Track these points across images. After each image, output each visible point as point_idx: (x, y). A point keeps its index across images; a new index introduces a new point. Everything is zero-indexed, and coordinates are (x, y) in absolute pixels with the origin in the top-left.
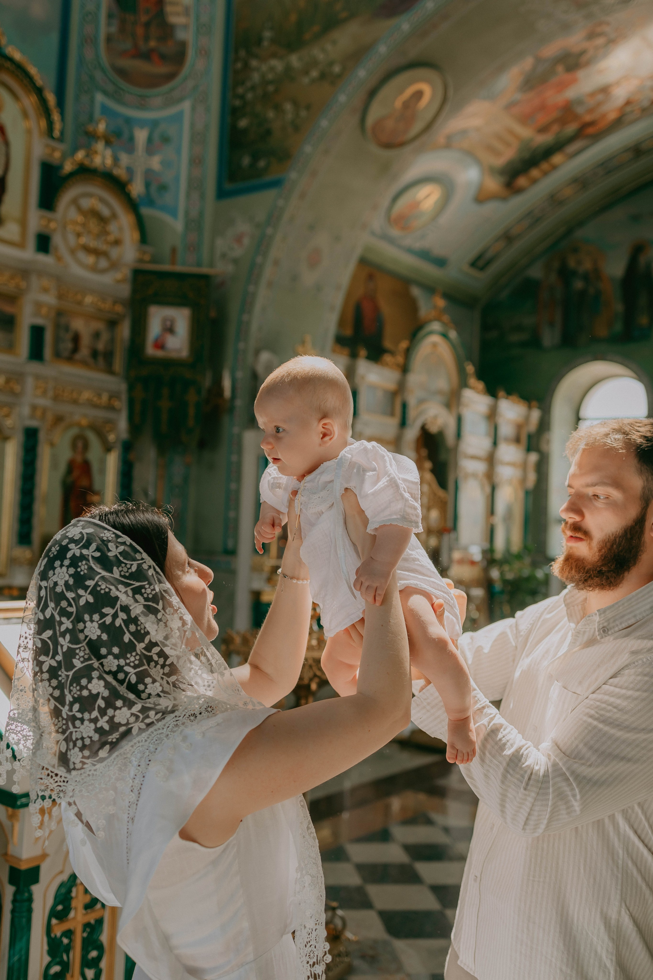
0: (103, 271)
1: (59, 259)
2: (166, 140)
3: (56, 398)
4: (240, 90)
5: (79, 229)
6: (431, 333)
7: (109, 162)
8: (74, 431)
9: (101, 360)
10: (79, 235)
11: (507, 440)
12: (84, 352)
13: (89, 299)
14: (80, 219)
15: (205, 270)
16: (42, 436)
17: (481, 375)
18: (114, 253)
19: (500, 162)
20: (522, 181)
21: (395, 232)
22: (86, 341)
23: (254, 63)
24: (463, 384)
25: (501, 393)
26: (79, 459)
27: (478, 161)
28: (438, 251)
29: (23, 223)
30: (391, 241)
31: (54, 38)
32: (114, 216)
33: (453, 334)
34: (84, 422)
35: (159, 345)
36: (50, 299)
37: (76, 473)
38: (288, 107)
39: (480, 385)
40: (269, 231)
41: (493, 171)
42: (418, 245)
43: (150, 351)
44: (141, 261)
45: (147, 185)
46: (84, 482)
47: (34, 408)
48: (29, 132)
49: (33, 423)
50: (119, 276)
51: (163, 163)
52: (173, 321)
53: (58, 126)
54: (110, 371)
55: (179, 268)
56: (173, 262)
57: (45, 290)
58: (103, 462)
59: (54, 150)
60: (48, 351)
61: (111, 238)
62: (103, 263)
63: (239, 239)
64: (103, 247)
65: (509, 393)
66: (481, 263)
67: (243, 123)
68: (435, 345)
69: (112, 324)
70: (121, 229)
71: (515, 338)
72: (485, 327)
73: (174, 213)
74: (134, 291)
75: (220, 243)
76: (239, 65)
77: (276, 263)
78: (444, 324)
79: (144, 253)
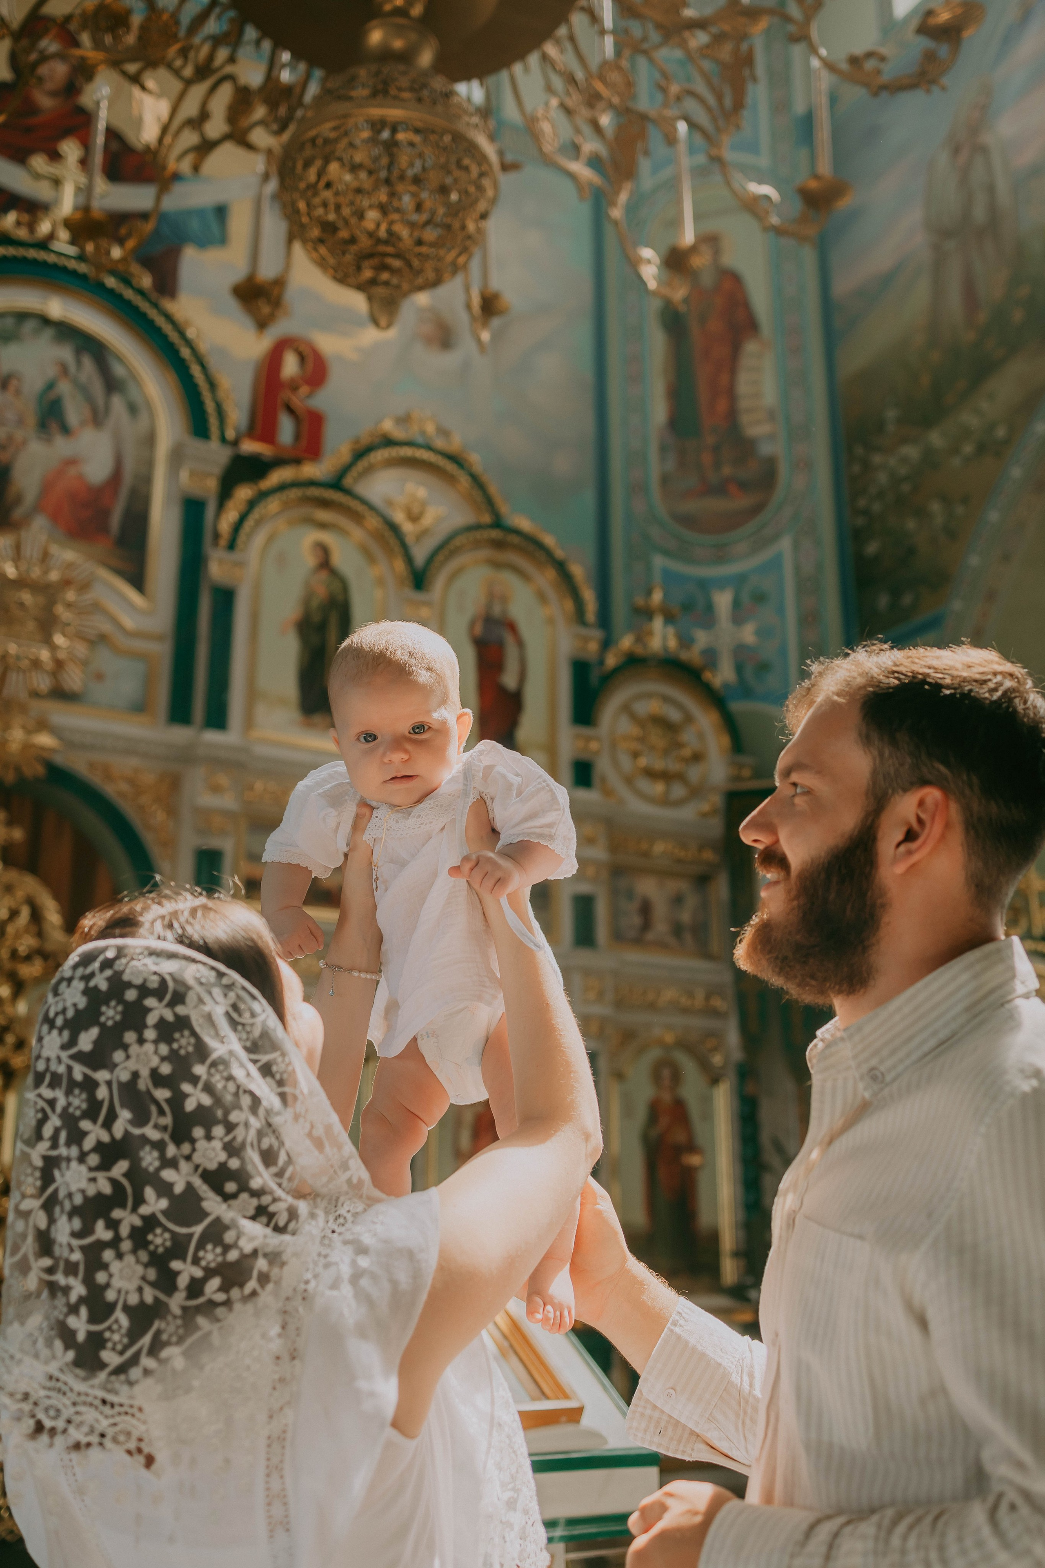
0: (679, 803)
1: (608, 792)
2: (760, 598)
3: (620, 1003)
4: (862, 503)
5: (635, 746)
7: (672, 643)
8: (654, 1054)
9: (688, 937)
10: (636, 755)
12: (661, 927)
13: (659, 848)
14: (635, 731)
16: (603, 1064)
18: (694, 773)
22: (661, 910)
23: (877, 459)
26: (667, 1097)
29: (551, 747)
31: (588, 498)
32: (689, 719)
34: (669, 1038)
36: (597, 851)
37: (664, 1121)
38: (935, 507)
44: (737, 778)
45: (739, 668)
46: (680, 1137)
47: (585, 1018)
48: (551, 621)
50: (705, 807)
51: (759, 633)
54: (705, 954)
57: (591, 839)
58: (707, 1101)
59: (586, 640)
60: (602, 932)
61: (687, 752)
62: (678, 791)
64: (673, 766)
67: (872, 548)
69: (703, 880)
70: (701, 736)
74: (729, 824)
76: (856, 468)
79: (741, 766)
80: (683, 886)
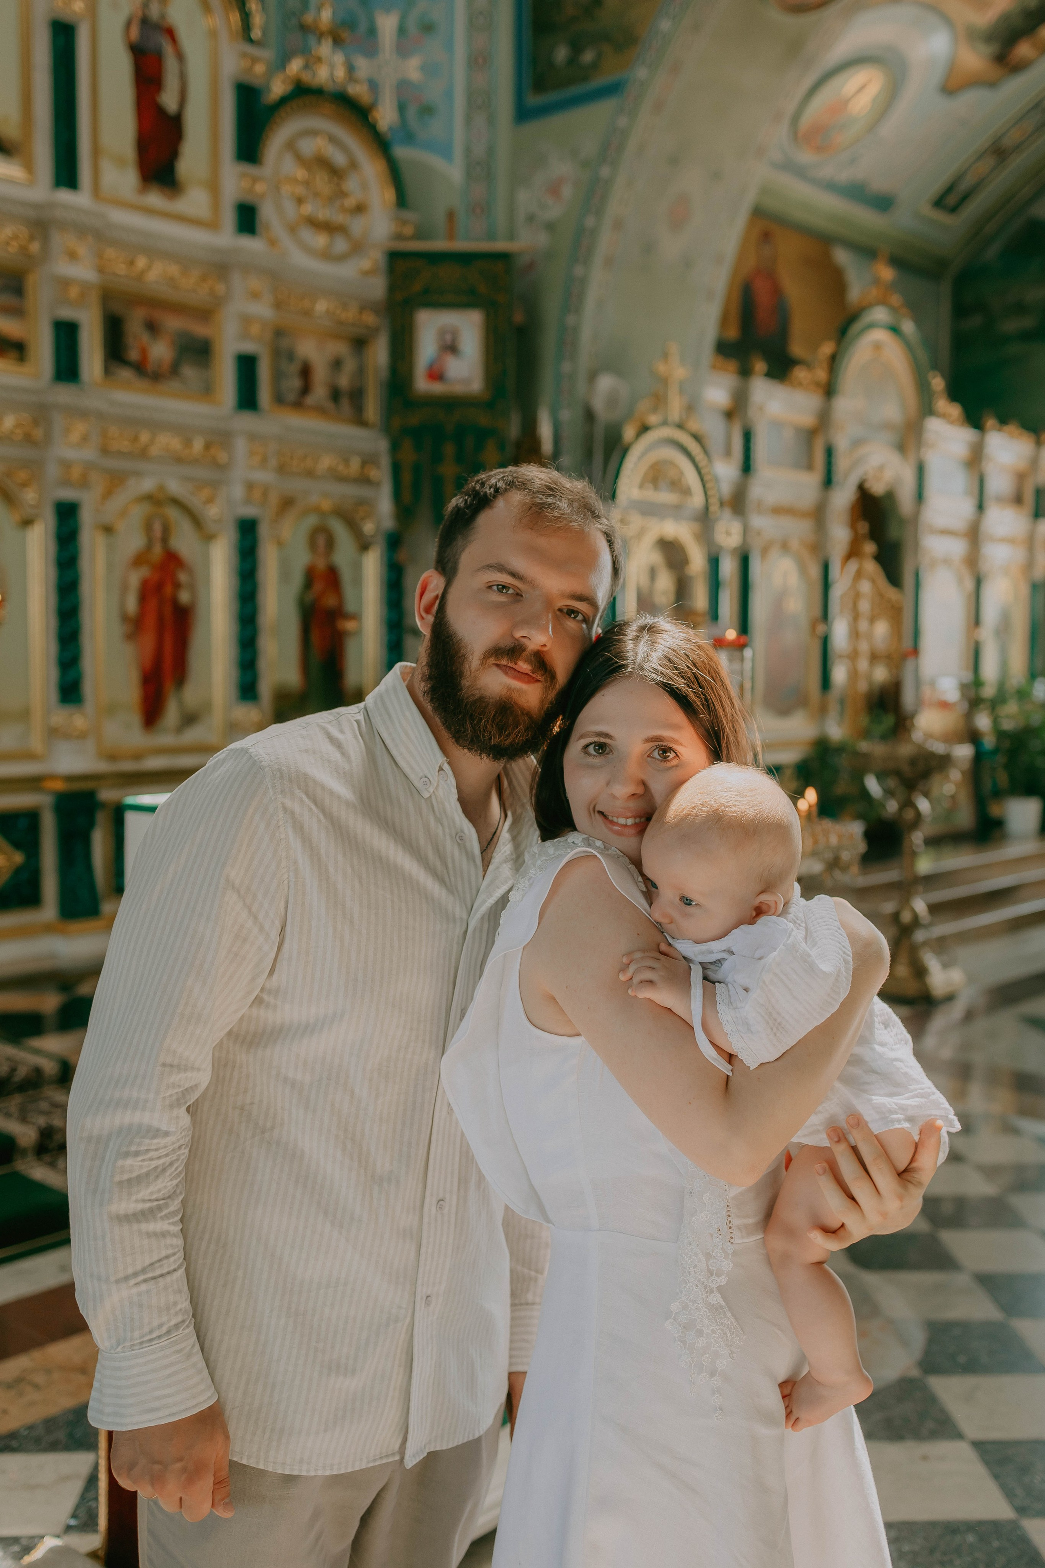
0: (340, 259)
1: (273, 242)
2: (428, 28)
3: (282, 469)
5: (300, 190)
6: (871, 326)
7: (340, 73)
8: (312, 521)
9: (345, 403)
10: (300, 201)
11: (1000, 500)
12: (319, 393)
13: (321, 306)
14: (301, 174)
15: (501, 245)
16: (264, 531)
17: (955, 394)
18: (357, 226)
19: (984, 19)
20: (1024, 49)
21: (805, 157)
22: (320, 375)
24: (927, 409)
25: (991, 422)
26: (321, 564)
27: (948, 21)
28: (880, 184)
29: (214, 187)
30: (800, 172)
32: (354, 165)
33: (908, 327)
34: (326, 505)
35: (436, 375)
36: (263, 310)
37: (318, 587)
39: (955, 410)
40: (605, 171)
41: (973, 35)
42: (844, 176)
43: (422, 384)
44: (399, 237)
45: (402, 108)
46: (332, 603)
47: (250, 486)
48: (213, 34)
49: (249, 511)
50: (366, 264)
51: (424, 68)
52: (455, 334)
53: (257, 20)
54: (360, 421)
55: (461, 245)
56: (451, 235)
57: (255, 296)
58: (357, 567)
59: (255, 60)
60: (264, 394)
61: (350, 202)
62: (341, 245)
63: (554, 190)
64: (339, 218)
65: (1003, 421)
66: (951, 200)
68: (877, 346)
69: (360, 343)
70: (364, 186)
71: (1011, 326)
72: (960, 311)
73: (446, 152)
74: (392, 288)
75: (523, 196)
77: (618, 225)
78: (893, 309)
79: (404, 222)
80: (341, 348)
